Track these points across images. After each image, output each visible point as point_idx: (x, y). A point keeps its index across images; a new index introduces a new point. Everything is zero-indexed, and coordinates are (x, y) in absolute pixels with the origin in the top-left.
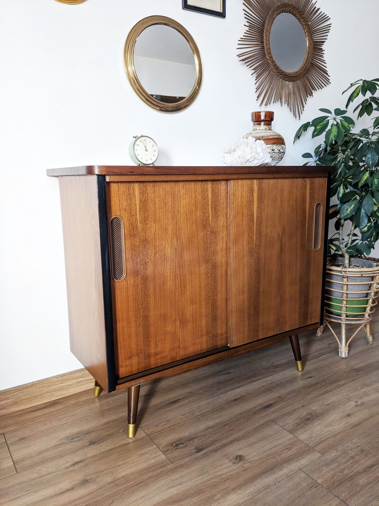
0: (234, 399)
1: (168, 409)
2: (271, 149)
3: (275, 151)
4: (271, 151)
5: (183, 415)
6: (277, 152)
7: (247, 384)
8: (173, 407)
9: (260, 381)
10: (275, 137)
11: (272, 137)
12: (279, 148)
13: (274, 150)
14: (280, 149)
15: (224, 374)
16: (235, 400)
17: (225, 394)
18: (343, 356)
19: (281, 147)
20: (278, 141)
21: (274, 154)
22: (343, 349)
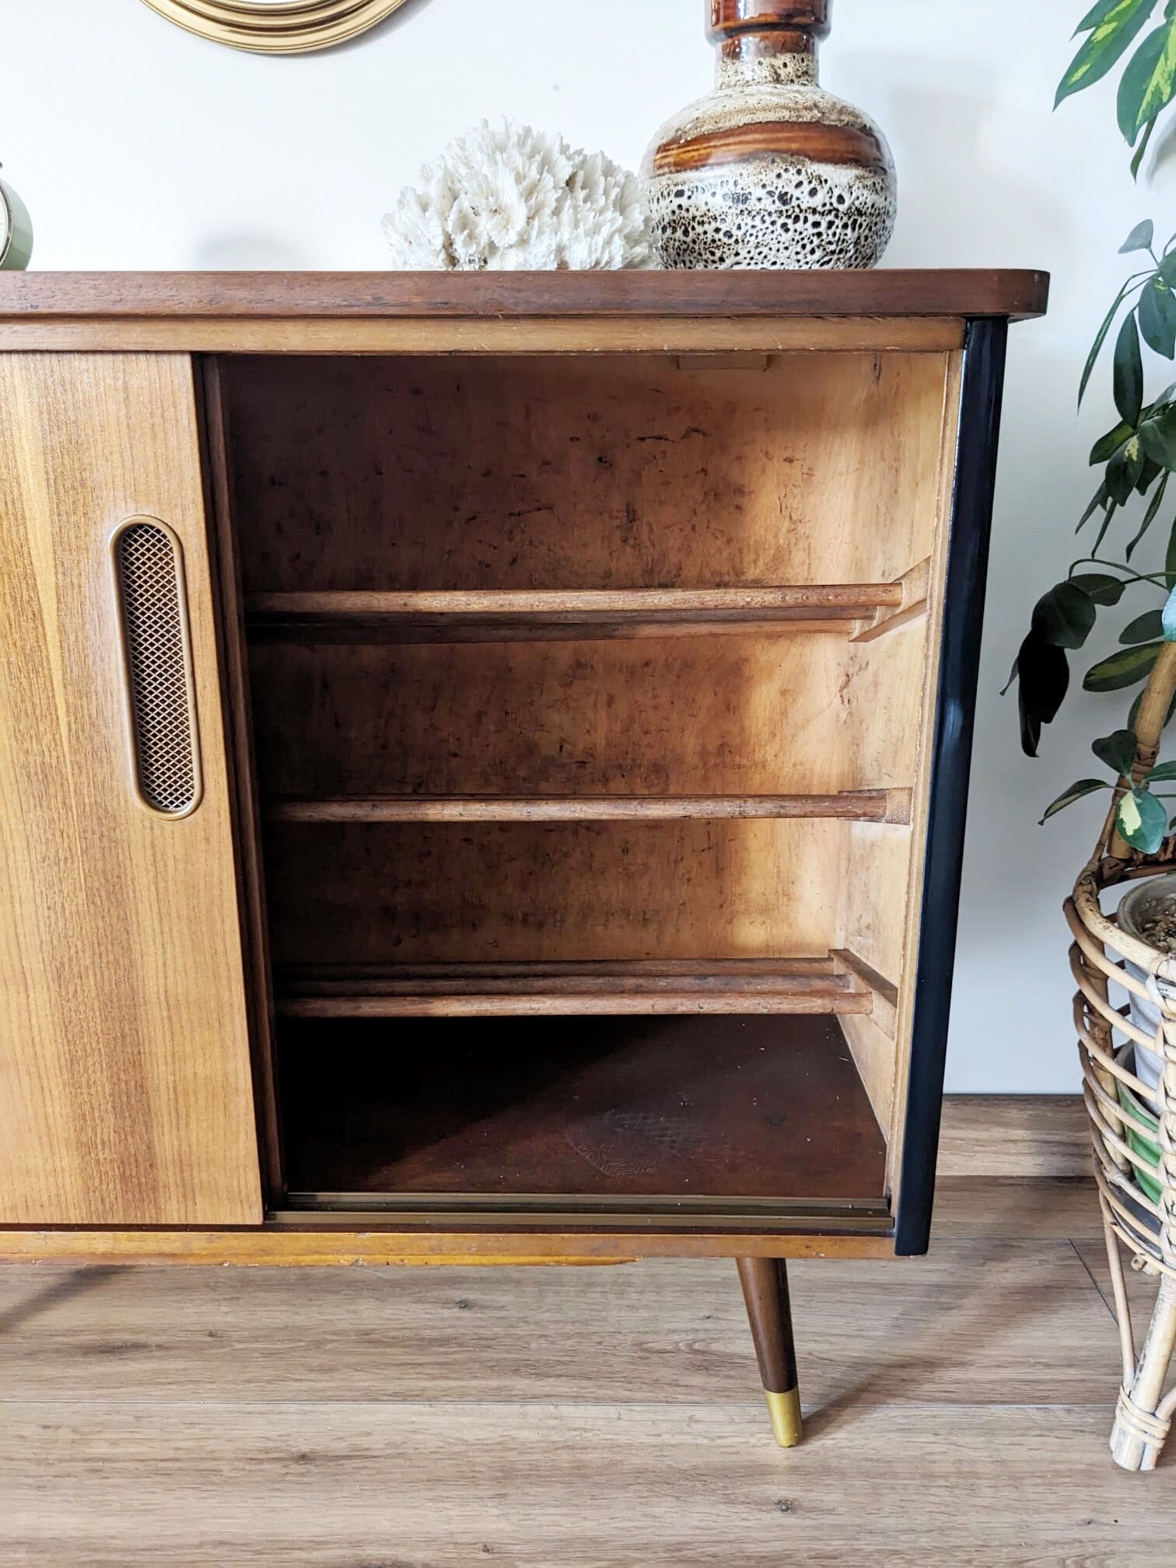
0: (305, 1448)
1: (48, 1371)
2: (725, 190)
3: (753, 201)
4: (730, 203)
5: (45, 1427)
6: (772, 208)
7: (461, 1397)
8: (72, 1372)
9: (533, 1409)
10: (761, 117)
11: (746, 119)
12: (780, 183)
13: (746, 200)
14: (791, 190)
15: (447, 1303)
16: (303, 1458)
17: (309, 1408)
18: (1126, 1458)
19: (796, 179)
20: (778, 140)
21: (749, 220)
22: (1135, 1421)
